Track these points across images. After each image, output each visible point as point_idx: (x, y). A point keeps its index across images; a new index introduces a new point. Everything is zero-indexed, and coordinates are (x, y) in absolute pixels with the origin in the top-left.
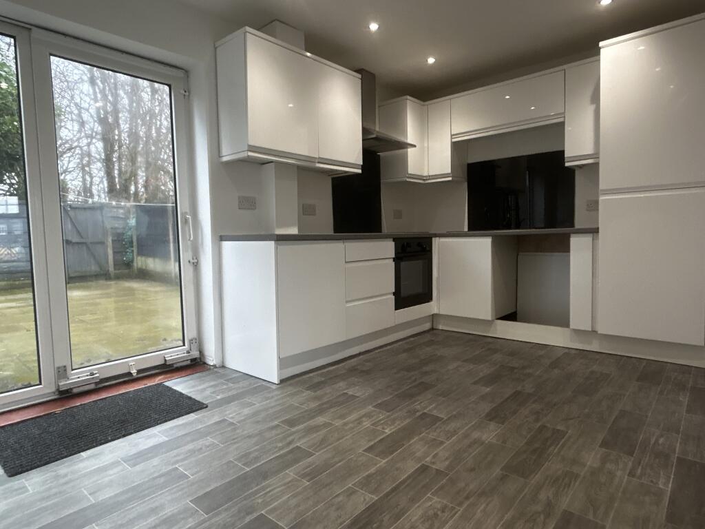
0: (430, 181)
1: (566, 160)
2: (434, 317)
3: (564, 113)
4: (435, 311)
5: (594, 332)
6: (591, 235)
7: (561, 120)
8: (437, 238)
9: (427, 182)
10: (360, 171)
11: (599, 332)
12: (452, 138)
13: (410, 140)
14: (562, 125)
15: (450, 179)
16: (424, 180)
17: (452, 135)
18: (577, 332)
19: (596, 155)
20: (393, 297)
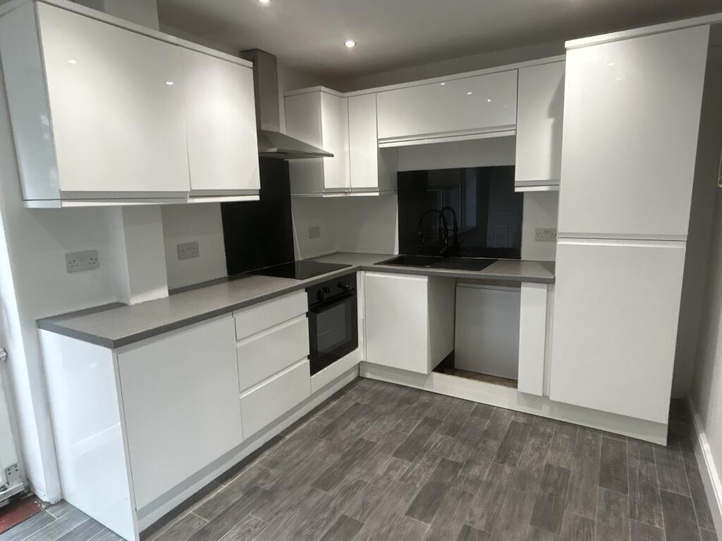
0: (352, 195)
1: (516, 185)
2: (360, 365)
3: (516, 125)
4: (362, 358)
5: (545, 398)
6: (546, 285)
7: (512, 133)
8: (363, 273)
9: (348, 195)
10: (257, 198)
11: (551, 398)
12: (378, 144)
13: (325, 147)
14: (513, 139)
15: (377, 194)
16: (345, 193)
17: (378, 140)
18: (526, 395)
19: (555, 181)
20: (308, 361)
